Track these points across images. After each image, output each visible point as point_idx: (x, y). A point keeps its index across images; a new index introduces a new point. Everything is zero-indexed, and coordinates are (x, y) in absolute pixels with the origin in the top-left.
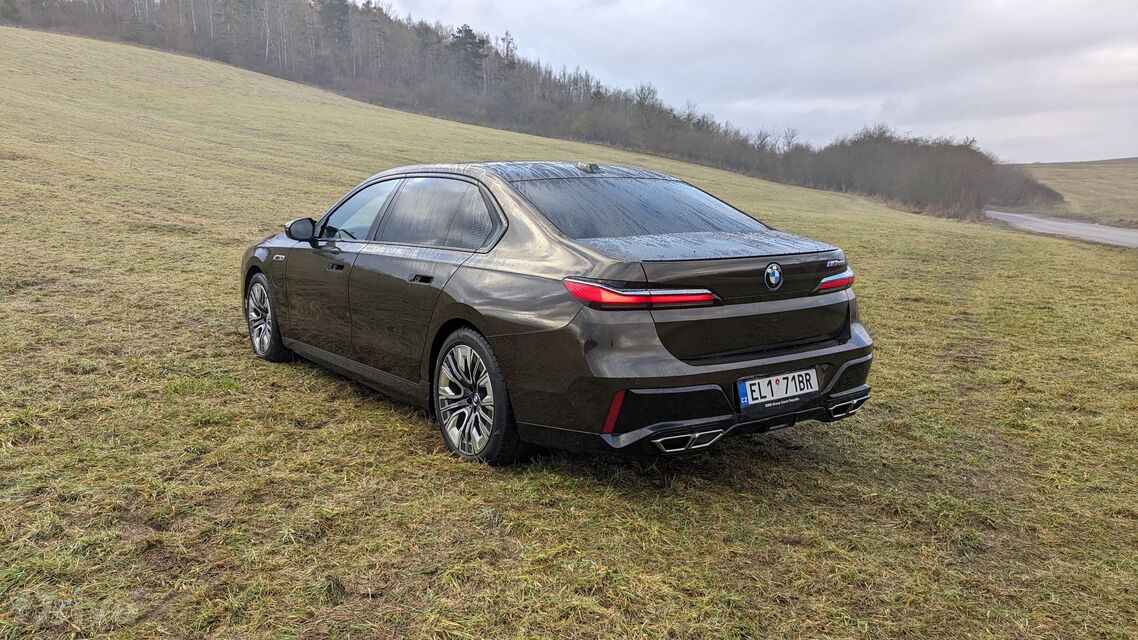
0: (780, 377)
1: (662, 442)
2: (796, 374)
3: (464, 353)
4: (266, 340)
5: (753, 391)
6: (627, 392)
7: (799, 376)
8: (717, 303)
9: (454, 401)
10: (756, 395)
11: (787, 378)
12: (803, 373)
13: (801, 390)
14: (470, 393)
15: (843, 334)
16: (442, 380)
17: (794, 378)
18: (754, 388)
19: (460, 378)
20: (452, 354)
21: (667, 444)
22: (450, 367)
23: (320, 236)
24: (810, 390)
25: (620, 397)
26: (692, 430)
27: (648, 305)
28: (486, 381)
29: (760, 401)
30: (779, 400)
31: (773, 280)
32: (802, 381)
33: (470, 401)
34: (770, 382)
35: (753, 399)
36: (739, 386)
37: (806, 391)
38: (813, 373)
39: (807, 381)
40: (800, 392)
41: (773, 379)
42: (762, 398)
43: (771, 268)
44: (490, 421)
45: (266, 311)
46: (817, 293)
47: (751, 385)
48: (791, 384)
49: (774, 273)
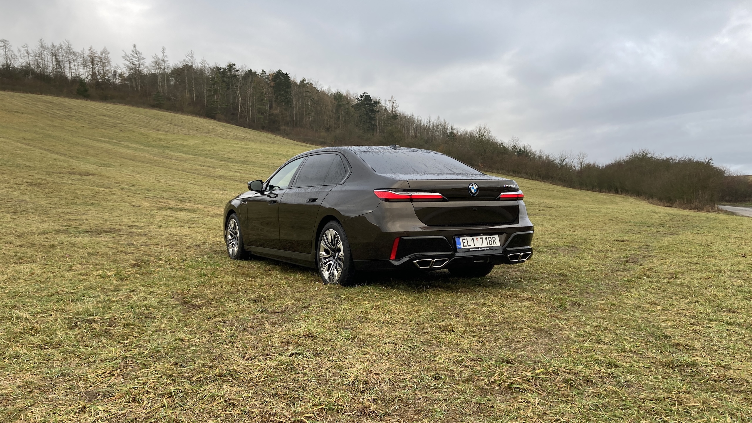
0: (479, 237)
1: (417, 262)
2: (487, 237)
3: (330, 234)
4: (236, 249)
5: (463, 242)
6: (400, 237)
7: (489, 238)
8: (444, 200)
9: (326, 258)
10: (465, 244)
11: (482, 238)
12: (491, 237)
13: (490, 244)
14: (334, 253)
15: (516, 220)
16: (321, 249)
17: (486, 238)
18: (464, 241)
19: (329, 246)
20: (326, 235)
21: (421, 263)
22: (325, 242)
23: (266, 189)
24: (495, 245)
25: (397, 241)
26: (433, 257)
27: (411, 200)
28: (340, 245)
29: (467, 247)
30: (478, 248)
31: (473, 191)
32: (491, 241)
33: (334, 258)
34: (473, 239)
35: (464, 246)
36: (457, 239)
37: (493, 245)
38: (497, 237)
39: (493, 240)
40: (489, 245)
41: (475, 238)
42: (468, 246)
43: (472, 185)
44: (342, 264)
45: (236, 234)
46: (499, 200)
47: (463, 239)
48: (485, 242)
49: (474, 188)
